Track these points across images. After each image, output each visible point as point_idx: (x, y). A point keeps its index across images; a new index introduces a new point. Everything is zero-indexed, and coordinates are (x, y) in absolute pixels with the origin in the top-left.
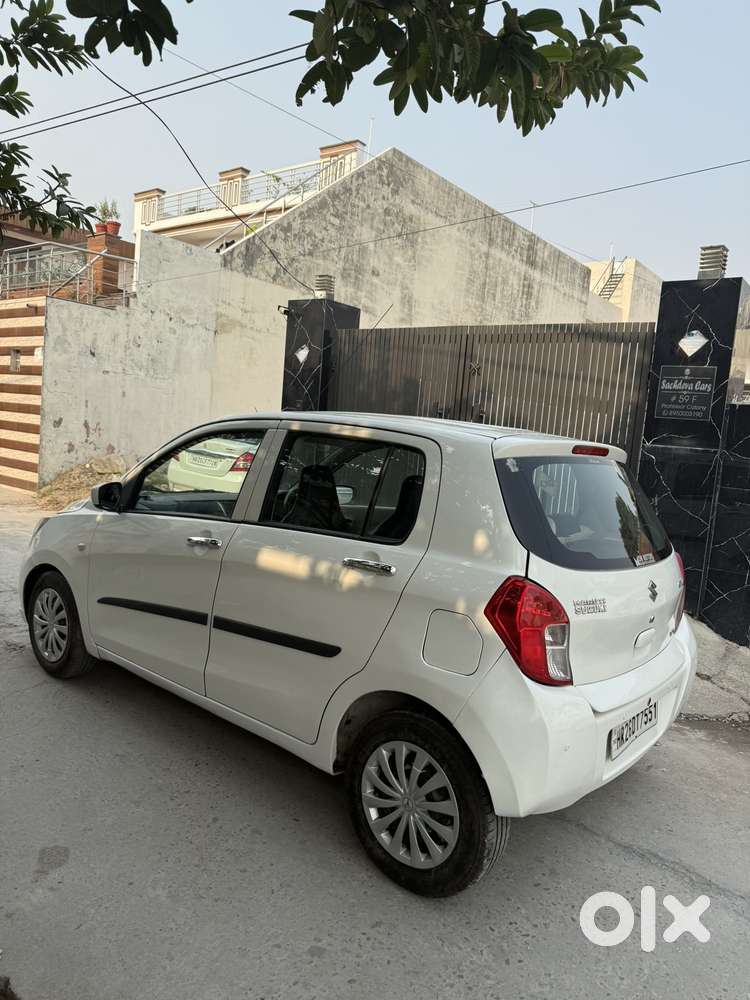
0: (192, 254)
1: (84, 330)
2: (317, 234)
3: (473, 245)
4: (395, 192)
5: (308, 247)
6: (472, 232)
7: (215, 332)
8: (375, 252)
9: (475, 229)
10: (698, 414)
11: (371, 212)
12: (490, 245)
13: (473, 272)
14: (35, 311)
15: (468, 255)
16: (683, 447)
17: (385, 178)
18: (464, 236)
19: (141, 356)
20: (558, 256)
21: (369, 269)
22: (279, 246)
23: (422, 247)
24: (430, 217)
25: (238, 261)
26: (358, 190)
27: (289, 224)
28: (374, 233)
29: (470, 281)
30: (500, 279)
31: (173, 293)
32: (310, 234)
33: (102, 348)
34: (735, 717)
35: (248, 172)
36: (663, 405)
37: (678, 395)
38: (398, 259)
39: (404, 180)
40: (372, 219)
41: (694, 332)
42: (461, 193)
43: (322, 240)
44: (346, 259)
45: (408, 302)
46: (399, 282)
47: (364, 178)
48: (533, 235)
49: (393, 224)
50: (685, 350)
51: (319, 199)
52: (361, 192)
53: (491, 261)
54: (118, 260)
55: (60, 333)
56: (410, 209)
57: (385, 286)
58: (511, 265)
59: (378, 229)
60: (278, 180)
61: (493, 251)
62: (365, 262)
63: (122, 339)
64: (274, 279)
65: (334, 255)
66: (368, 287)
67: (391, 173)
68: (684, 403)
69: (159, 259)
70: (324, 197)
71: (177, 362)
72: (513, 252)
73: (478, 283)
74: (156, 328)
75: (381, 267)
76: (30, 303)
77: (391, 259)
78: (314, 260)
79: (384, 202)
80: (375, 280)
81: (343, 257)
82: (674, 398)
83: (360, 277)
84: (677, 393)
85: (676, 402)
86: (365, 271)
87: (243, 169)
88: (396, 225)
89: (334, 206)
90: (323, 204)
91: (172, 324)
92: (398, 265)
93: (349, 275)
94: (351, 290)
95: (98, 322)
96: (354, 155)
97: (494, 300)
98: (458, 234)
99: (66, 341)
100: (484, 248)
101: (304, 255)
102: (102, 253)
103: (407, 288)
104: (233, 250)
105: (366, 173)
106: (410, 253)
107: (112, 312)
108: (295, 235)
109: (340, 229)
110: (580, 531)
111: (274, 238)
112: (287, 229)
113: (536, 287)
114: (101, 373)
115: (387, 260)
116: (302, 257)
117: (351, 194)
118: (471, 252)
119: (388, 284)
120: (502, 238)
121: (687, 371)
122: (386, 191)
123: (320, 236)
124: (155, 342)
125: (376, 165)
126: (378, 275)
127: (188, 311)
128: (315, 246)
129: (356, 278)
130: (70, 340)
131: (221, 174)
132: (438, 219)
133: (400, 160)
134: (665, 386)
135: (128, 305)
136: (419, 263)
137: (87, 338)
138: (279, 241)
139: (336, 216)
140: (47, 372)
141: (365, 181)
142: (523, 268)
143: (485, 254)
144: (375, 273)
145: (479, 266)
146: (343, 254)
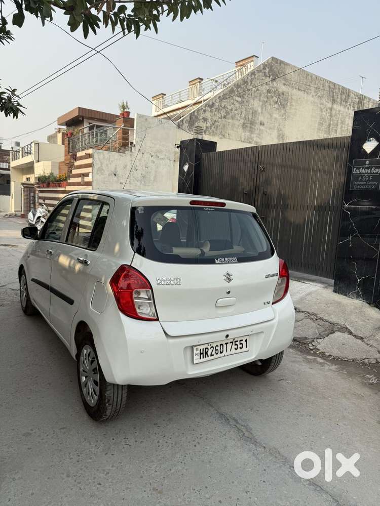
0: (162, 123)
1: (111, 164)
2: (228, 107)
3: (322, 104)
4: (273, 80)
5: (223, 114)
6: (321, 97)
7: (174, 161)
8: (262, 112)
9: (323, 95)
10: (373, 187)
11: (259, 92)
12: (333, 103)
13: (322, 118)
14: (89, 156)
15: (319, 110)
16: (365, 206)
17: (267, 73)
18: (316, 100)
19: (138, 174)
21: (258, 122)
22: (208, 115)
23: (290, 108)
24: (295, 91)
25: (186, 125)
26: (251, 82)
27: (213, 104)
28: (261, 103)
29: (321, 124)
30: (340, 121)
31: (153, 143)
32: (224, 107)
33: (119, 172)
34: (366, 361)
35: (202, 79)
36: (354, 183)
37: (362, 176)
38: (276, 115)
39: (279, 73)
40: (260, 95)
41: (371, 139)
42: (314, 77)
43: (231, 110)
44: (245, 118)
45: (282, 137)
46: (276, 128)
47: (255, 75)
48: (361, 95)
49: (273, 97)
50: (366, 150)
51: (229, 89)
52: (253, 82)
53: (334, 112)
54: (128, 130)
55: (99, 166)
56: (282, 88)
57: (268, 131)
58: (346, 113)
59: (264, 101)
60: (216, 81)
61: (335, 106)
62: (256, 119)
63: (129, 167)
65: (238, 117)
66: (257, 132)
67: (271, 70)
68: (366, 181)
69: (146, 127)
70: (232, 88)
71: (155, 177)
72: (348, 106)
73: (325, 125)
74: (145, 161)
75: (265, 121)
76: (87, 153)
77: (271, 116)
78: (227, 120)
79: (267, 86)
80: (262, 127)
81: (243, 117)
82: (360, 178)
83: (253, 127)
84: (362, 175)
85: (361, 181)
86: (256, 123)
87: (199, 78)
88: (274, 98)
89: (238, 91)
90: (231, 91)
91: (152, 159)
92: (276, 118)
93: (246, 126)
94: (248, 134)
95: (117, 159)
96: (252, 64)
97: (336, 133)
98: (313, 99)
99: (103, 169)
100: (329, 105)
101: (221, 119)
102: (122, 127)
103: (281, 130)
104: (183, 119)
105: (256, 72)
106: (283, 112)
107: (123, 155)
108: (216, 108)
109: (241, 103)
110: (233, 248)
111: (205, 111)
114: (119, 183)
115: (269, 117)
116: (220, 120)
117: (247, 84)
118: (321, 108)
119: (269, 129)
120: (341, 98)
121: (367, 162)
122: (268, 80)
123: (230, 108)
124: (144, 168)
125: (262, 67)
126: (264, 125)
127: (161, 152)
128: (227, 113)
129: (251, 127)
130: (104, 168)
131: (189, 82)
132: (300, 92)
133: (277, 63)
134: (355, 171)
135: (131, 151)
136: (289, 116)
137: (112, 168)
138: (207, 112)
139: (239, 96)
140: (94, 184)
141: (256, 76)
143: (330, 108)
144: (262, 124)
145: (326, 115)
146: (243, 115)
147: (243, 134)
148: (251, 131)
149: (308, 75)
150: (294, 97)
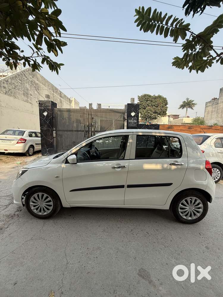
4: (33, 77)
5: (13, 86)
8: (30, 90)
9: (50, 88)
15: (50, 93)
17: (30, 73)
20: (65, 96)
22: (6, 85)
23: (41, 91)
24: (41, 84)
28: (29, 86)
30: (56, 99)
32: (14, 84)
36: (129, 124)
39: (34, 75)
40: (29, 82)
43: (17, 85)
44: (24, 91)
46: (37, 98)
48: (60, 91)
56: (37, 82)
57: (34, 98)
58: (58, 96)
61: (54, 93)
62: (28, 92)
64: (6, 94)
65: (21, 90)
66: (30, 98)
72: (58, 94)
77: (34, 92)
78: (16, 90)
79: (31, 79)
86: (29, 94)
88: (34, 85)
89: (19, 77)
90: (16, 77)
93: (25, 95)
94: (26, 98)
98: (47, 89)
100: (53, 93)
101: (13, 89)
108: (10, 83)
109: (21, 83)
111: (4, 83)
112: (7, 81)
113: (62, 101)
117: (23, 76)
120: (55, 91)
122: (31, 76)
125: (28, 70)
128: (15, 87)
132: (43, 85)
134: (129, 121)
139: (20, 80)
141: (26, 73)
142: (60, 97)
144: (31, 95)
146: (23, 89)
147: (24, 98)
148: (27, 97)
149: (45, 79)
150: (41, 87)
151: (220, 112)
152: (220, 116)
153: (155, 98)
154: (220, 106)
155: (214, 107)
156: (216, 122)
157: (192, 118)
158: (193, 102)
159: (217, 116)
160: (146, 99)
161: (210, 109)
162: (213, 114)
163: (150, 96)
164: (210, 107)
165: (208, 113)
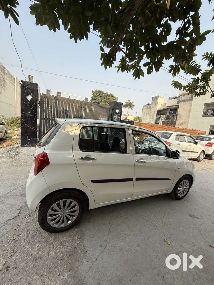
20: (9, 73)
113: (5, 79)
151: (152, 114)
152: (152, 118)
153: (108, 95)
154: (152, 110)
155: (148, 110)
156: (149, 122)
157: (134, 117)
158: (133, 104)
159: (150, 117)
160: (100, 94)
161: (145, 111)
162: (147, 115)
163: (103, 93)
164: (146, 110)
165: (144, 114)
